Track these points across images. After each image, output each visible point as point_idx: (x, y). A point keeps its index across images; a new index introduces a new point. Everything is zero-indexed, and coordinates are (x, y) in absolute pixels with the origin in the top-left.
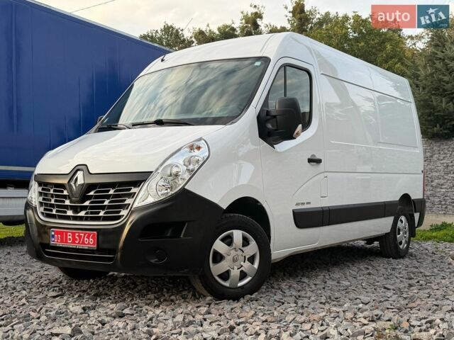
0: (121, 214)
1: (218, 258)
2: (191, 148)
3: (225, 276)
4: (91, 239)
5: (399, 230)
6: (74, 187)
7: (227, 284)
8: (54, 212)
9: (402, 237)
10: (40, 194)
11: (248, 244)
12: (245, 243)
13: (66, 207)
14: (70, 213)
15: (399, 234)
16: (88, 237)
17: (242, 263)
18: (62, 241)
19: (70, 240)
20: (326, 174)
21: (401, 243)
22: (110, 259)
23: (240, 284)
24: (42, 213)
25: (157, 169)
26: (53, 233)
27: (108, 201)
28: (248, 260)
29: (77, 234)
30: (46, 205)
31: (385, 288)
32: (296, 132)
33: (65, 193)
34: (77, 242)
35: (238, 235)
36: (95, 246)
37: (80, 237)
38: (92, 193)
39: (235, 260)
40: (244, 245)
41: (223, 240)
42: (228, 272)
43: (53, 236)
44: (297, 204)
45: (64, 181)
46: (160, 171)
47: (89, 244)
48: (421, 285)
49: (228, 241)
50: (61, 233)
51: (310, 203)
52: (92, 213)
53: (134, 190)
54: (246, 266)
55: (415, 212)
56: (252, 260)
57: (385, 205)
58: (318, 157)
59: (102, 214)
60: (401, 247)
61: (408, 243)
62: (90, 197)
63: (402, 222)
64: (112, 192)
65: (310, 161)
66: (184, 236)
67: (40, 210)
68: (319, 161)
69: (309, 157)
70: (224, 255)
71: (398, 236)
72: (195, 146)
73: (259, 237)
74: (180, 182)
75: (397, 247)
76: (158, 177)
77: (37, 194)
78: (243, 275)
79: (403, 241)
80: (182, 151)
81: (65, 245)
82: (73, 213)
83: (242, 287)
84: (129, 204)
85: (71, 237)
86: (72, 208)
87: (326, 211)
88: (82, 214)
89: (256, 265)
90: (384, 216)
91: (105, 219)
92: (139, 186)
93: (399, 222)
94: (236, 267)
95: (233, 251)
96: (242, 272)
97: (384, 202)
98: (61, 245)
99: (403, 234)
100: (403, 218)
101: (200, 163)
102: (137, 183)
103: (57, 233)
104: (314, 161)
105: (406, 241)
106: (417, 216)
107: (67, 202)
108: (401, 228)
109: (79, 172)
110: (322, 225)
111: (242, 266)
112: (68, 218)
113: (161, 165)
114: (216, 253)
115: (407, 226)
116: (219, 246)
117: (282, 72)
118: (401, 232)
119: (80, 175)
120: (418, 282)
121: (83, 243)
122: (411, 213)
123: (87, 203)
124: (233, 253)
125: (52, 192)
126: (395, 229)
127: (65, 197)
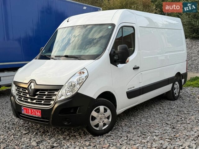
0: (51, 103)
1: (94, 118)
2: (80, 73)
3: (97, 126)
4: (39, 113)
5: (175, 88)
6: (30, 90)
7: (98, 129)
8: (23, 99)
9: (176, 91)
10: (17, 90)
11: (107, 111)
12: (105, 111)
13: (28, 98)
14: (29, 100)
15: (175, 90)
16: (38, 112)
17: (104, 120)
18: (27, 113)
19: (30, 112)
20: (141, 73)
21: (176, 94)
22: (47, 122)
23: (103, 128)
24: (18, 99)
25: (65, 84)
26: (23, 109)
27: (45, 97)
28: (107, 118)
29: (33, 110)
30: (19, 95)
31: (167, 124)
32: (127, 60)
33: (27, 91)
34: (33, 114)
35: (102, 108)
36: (41, 116)
37: (34, 112)
38: (38, 93)
39: (101, 119)
40: (105, 112)
41: (95, 111)
42: (98, 124)
43: (23, 110)
44: (128, 89)
45: (26, 86)
46: (66, 85)
47: (38, 115)
48: (182, 120)
49: (98, 111)
50: (26, 109)
51: (134, 87)
52: (39, 101)
53: (56, 93)
54: (106, 121)
55: (182, 79)
56: (108, 118)
57: (169, 79)
58: (137, 66)
59: (43, 102)
60: (176, 95)
61: (179, 93)
62: (37, 95)
63: (176, 85)
64: (46, 93)
65: (134, 69)
66: (78, 113)
67: (17, 97)
68: (138, 68)
69: (134, 67)
70: (96, 117)
71: (174, 91)
72: (82, 72)
73: (111, 108)
74: (76, 89)
75: (174, 96)
76: (66, 87)
77: (15, 90)
78: (105, 125)
79: (177, 93)
80: (76, 75)
81: (28, 114)
82: (31, 100)
83: (104, 129)
84: (54, 99)
85: (30, 111)
86: (30, 98)
87: (142, 89)
88: (34, 101)
89: (110, 120)
90: (168, 84)
91: (44, 104)
92: (58, 91)
93: (175, 85)
94: (101, 122)
95: (100, 115)
96: (104, 123)
97: (168, 78)
98: (26, 114)
99: (177, 90)
100: (177, 83)
101: (84, 80)
102: (57, 90)
103: (24, 109)
104: (136, 68)
105: (178, 93)
106: (183, 80)
107: (28, 96)
108: (176, 87)
109: (32, 83)
110: (140, 95)
111: (104, 121)
112: (29, 102)
113: (67, 82)
114: (93, 117)
115: (178, 86)
116: (94, 113)
117: (121, 30)
118: (176, 89)
119: (32, 84)
120: (181, 119)
121: (36, 114)
122: (180, 79)
123: (36, 97)
124: (100, 116)
125: (21, 90)
126: (173, 88)
127: (27, 93)
